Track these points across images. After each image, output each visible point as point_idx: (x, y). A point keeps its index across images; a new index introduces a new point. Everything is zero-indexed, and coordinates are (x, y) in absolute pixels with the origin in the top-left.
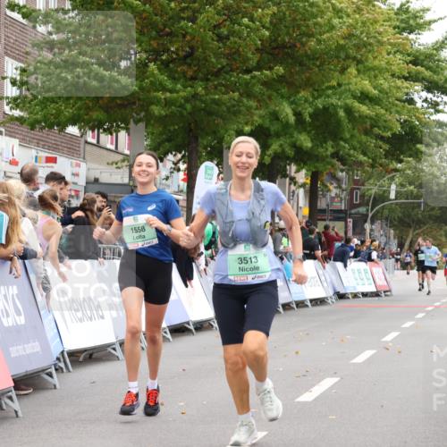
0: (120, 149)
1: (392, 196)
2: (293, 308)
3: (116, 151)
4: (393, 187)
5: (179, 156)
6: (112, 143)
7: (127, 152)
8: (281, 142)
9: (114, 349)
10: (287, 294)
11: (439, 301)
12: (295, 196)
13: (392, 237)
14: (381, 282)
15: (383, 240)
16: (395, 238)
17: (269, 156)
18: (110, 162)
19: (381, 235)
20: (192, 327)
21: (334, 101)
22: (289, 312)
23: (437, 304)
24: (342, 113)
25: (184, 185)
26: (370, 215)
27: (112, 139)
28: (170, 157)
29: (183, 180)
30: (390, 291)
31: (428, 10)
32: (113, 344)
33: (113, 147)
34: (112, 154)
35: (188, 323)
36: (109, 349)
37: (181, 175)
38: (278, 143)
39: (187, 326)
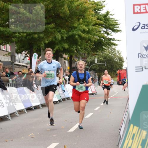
0: (7, 50)
1: (96, 62)
2: (66, 100)
3: (6, 51)
4: (96, 59)
5: (27, 52)
6: (5, 49)
7: (10, 51)
8: (59, 46)
9: (8, 117)
10: (63, 96)
11: (112, 95)
12: (65, 63)
13: (96, 75)
14: (94, 90)
15: (94, 76)
16: (97, 75)
17: (55, 51)
18: (4, 54)
19: (93, 75)
20: (33, 108)
21: (75, 32)
22: (65, 101)
23: (112, 97)
24: (77, 37)
25: (29, 61)
26: (89, 69)
27: (5, 47)
28: (24, 52)
29: (28, 59)
30: (96, 93)
31: (104, 1)
32: (8, 115)
33: (5, 50)
34: (5, 52)
35: (32, 107)
36: (6, 117)
37: (28, 58)
38: (58, 47)
39: (32, 108)
